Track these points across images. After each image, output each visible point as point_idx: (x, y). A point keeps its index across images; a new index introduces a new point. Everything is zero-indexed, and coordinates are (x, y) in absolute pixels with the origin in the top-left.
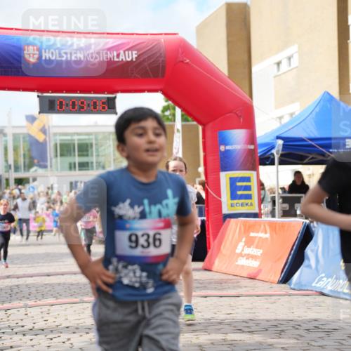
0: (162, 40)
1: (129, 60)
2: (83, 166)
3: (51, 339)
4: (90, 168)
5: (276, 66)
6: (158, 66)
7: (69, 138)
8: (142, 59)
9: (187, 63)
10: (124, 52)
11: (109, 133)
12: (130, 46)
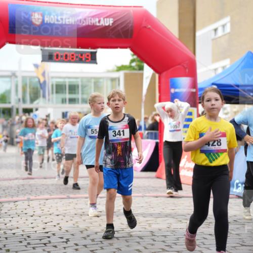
0: (132, 11)
1: (107, 24)
2: (72, 101)
3: (46, 223)
4: (77, 102)
5: (213, 32)
6: (128, 30)
7: (62, 80)
8: (116, 25)
9: (149, 28)
10: (104, 19)
11: (91, 78)
12: (108, 15)
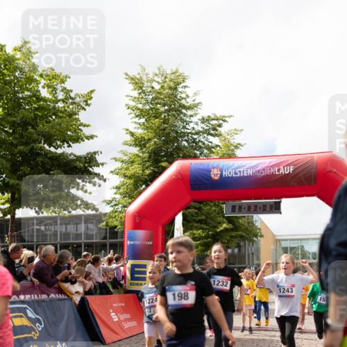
1: (286, 173)
6: (311, 176)
9: (335, 172)
10: (284, 167)
12: (289, 162)
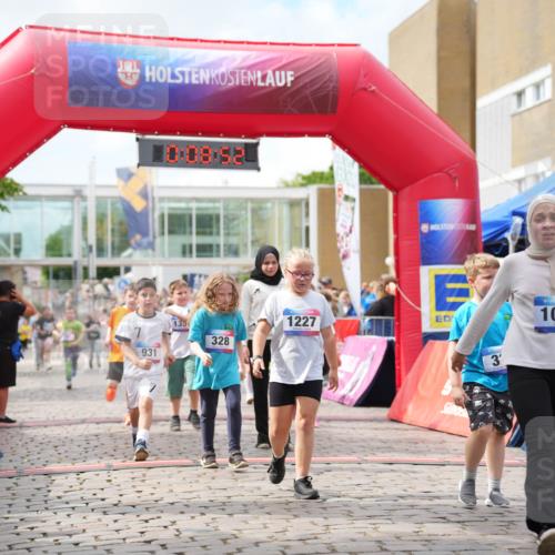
0: (335, 55)
1: (281, 84)
2: (204, 250)
3: (147, 521)
4: (214, 253)
5: (515, 99)
6: (326, 96)
7: (183, 205)
8: (301, 84)
9: (373, 92)
10: (274, 72)
11: (247, 200)
12: (284, 62)
